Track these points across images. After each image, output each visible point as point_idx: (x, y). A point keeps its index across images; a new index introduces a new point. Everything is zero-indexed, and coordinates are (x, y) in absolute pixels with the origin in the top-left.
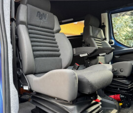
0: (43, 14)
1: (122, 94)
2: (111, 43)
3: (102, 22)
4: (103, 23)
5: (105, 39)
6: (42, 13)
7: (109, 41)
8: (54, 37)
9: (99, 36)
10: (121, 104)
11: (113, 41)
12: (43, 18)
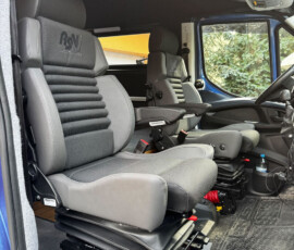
0: (73, 35)
1: (221, 190)
2: (198, 86)
3: (184, 41)
4: (185, 45)
5: (189, 78)
6: (69, 35)
7: (196, 83)
8: (94, 84)
9: (177, 74)
10: (219, 208)
11: (203, 82)
12: (73, 46)
